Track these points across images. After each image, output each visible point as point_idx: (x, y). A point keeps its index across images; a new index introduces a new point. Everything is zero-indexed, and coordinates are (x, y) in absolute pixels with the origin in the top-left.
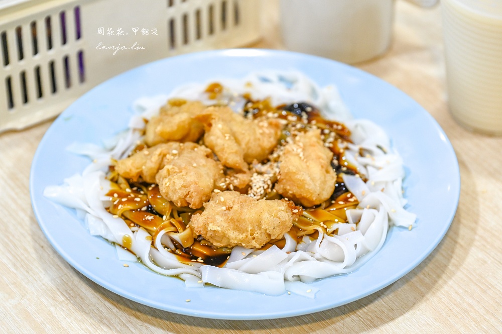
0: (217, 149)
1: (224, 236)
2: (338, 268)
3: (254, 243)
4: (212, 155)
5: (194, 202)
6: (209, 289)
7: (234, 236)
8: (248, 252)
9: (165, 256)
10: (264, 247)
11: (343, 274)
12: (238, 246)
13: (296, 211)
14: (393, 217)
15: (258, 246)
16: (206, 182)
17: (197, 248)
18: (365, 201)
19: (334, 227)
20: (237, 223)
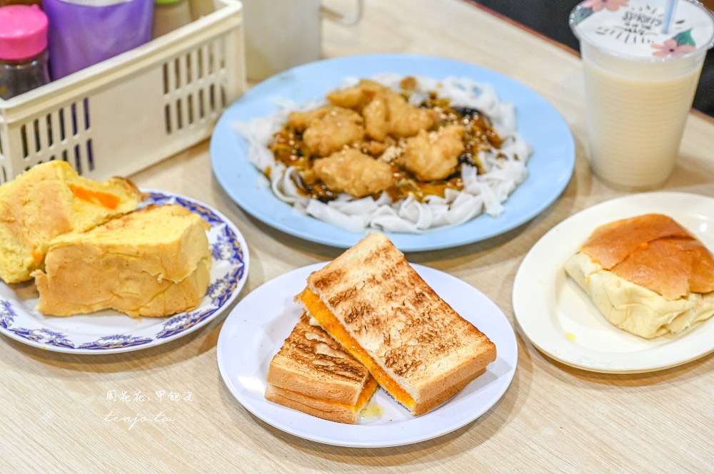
0: (368, 120)
1: (333, 181)
2: (412, 228)
3: (353, 191)
4: (362, 124)
5: (324, 149)
6: (309, 219)
7: (340, 182)
8: (349, 198)
9: (290, 187)
10: (363, 197)
11: (415, 234)
12: (342, 192)
13: (397, 175)
14: (487, 205)
15: (356, 194)
16: (339, 138)
17: (316, 187)
18: (469, 188)
19: (427, 198)
20: (344, 171)
